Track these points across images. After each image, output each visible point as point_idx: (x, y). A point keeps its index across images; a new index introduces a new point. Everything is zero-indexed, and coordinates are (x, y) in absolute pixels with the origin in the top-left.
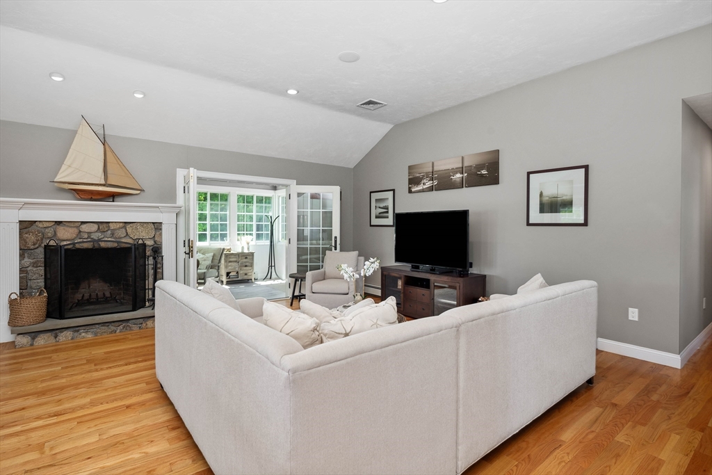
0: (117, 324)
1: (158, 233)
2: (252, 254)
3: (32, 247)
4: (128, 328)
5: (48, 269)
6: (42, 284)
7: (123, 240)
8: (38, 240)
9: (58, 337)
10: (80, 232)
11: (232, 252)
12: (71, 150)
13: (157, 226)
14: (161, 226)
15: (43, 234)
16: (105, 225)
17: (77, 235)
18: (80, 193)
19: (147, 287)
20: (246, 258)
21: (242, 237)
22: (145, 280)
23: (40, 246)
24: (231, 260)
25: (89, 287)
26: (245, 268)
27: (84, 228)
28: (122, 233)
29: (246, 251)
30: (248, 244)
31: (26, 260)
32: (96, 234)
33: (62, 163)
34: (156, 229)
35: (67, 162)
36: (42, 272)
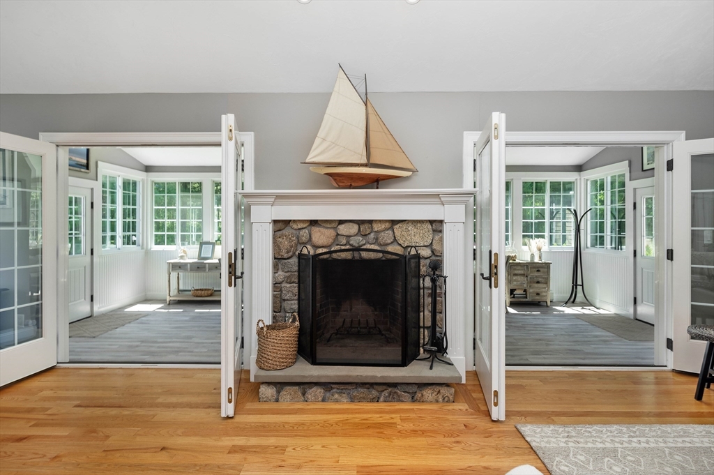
0: (380, 388)
1: (437, 237)
2: (547, 266)
3: (286, 256)
4: (395, 396)
5: (301, 285)
6: (296, 307)
7: (390, 249)
8: (291, 247)
9: (306, 395)
10: (338, 235)
11: (517, 261)
12: (326, 116)
13: (436, 226)
14: (442, 226)
15: (298, 238)
16: (367, 225)
17: (335, 240)
18: (338, 178)
19: (422, 324)
20: (538, 271)
21: (531, 240)
22: (419, 312)
23: (294, 253)
24: (516, 272)
25: (351, 309)
26: (536, 285)
27: (343, 229)
28: (387, 237)
29: (537, 260)
30: (540, 250)
31: (280, 273)
32: (356, 238)
33: (316, 136)
34: (434, 231)
35: (321, 134)
36: (296, 290)
